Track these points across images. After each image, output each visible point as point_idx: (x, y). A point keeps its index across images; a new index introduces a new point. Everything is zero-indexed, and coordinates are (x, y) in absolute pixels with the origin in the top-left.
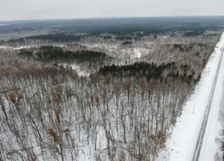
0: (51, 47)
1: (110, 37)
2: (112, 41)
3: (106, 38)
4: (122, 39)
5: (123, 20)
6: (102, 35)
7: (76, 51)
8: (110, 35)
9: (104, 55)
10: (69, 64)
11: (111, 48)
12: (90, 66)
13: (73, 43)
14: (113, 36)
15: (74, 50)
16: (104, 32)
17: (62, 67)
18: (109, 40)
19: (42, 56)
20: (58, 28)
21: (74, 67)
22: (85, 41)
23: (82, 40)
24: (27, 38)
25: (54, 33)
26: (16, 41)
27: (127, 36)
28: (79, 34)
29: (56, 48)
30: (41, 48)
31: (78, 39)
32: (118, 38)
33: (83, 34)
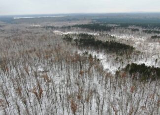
0: (87, 35)
1: (138, 30)
2: (139, 34)
3: (133, 30)
4: (150, 32)
5: (149, 14)
6: (130, 27)
7: (105, 41)
8: (137, 28)
9: (132, 48)
10: (98, 52)
11: (137, 40)
12: (117, 59)
13: (105, 33)
14: (141, 29)
15: (104, 39)
16: (132, 24)
17: (91, 56)
18: (137, 32)
19: (78, 42)
20: (96, 19)
21: (101, 56)
22: (115, 31)
23: (112, 30)
24: (73, 26)
25: (91, 23)
26: (65, 27)
27: (155, 29)
28: (110, 25)
29: (91, 36)
30: (79, 35)
31: (109, 29)
32: (146, 32)
33: (113, 25)
